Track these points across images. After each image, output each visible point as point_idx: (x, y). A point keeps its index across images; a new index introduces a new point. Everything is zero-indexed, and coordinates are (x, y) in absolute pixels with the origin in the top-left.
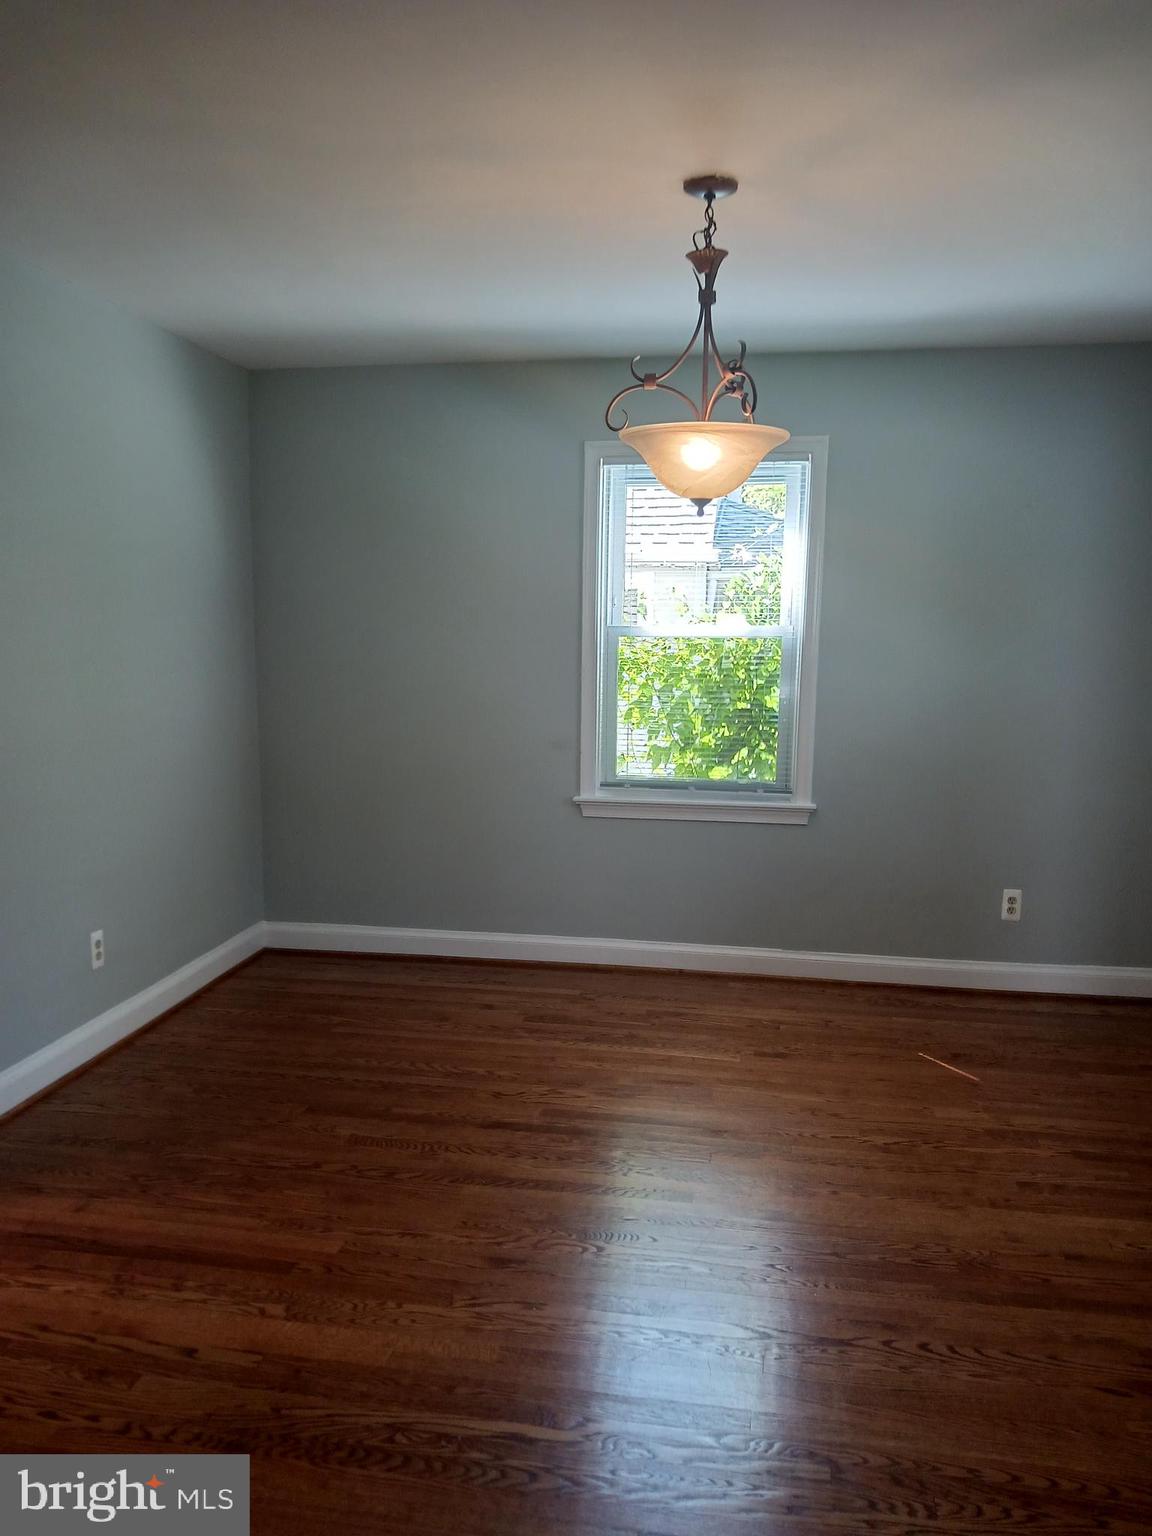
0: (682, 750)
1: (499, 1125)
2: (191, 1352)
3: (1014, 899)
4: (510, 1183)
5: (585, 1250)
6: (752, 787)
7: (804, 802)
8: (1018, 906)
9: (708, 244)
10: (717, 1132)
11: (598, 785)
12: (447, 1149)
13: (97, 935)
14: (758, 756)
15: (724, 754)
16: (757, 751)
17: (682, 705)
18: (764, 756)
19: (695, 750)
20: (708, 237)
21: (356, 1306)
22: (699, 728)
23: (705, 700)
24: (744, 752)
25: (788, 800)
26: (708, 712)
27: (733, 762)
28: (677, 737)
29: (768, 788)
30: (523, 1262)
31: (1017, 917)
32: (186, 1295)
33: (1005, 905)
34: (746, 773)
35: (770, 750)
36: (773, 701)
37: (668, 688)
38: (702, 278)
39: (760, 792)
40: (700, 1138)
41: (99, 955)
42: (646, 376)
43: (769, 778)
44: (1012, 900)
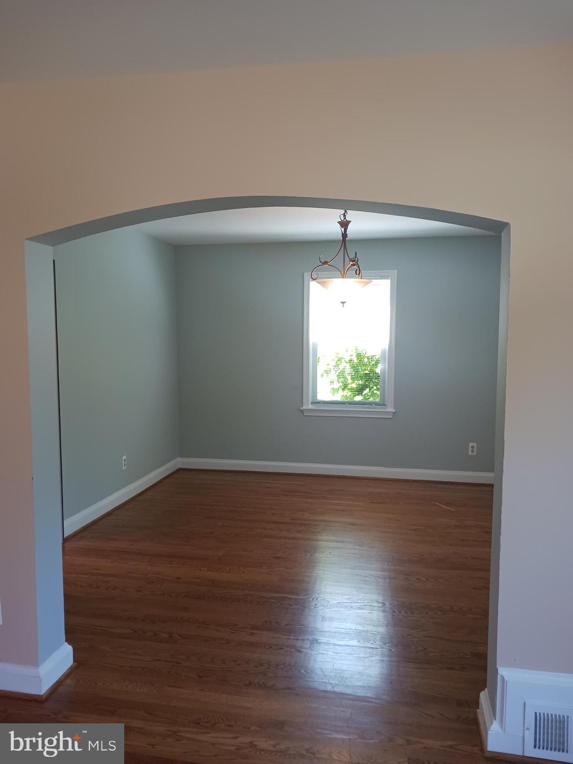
0: (343, 389)
1: (275, 522)
2: (179, 578)
3: (474, 447)
4: (280, 538)
5: (306, 555)
6: (371, 404)
7: (391, 409)
8: (475, 449)
9: (345, 219)
10: (353, 524)
11: (310, 403)
12: (257, 529)
13: (124, 457)
14: (373, 391)
15: (360, 391)
16: (372, 389)
17: (343, 372)
18: (375, 392)
19: (348, 389)
20: (345, 216)
21: (230, 569)
22: (350, 381)
23: (352, 370)
24: (367, 390)
25: (384, 408)
26: (353, 374)
27: (363, 394)
28: (341, 384)
29: (376, 404)
30: (286, 558)
31: (475, 453)
32: (173, 565)
33: (470, 449)
34: (368, 398)
35: (378, 389)
36: (378, 370)
37: (337, 365)
38: (343, 229)
39: (374, 406)
40: (348, 526)
41: (125, 464)
42: (324, 262)
43: (378, 400)
44: (472, 447)
